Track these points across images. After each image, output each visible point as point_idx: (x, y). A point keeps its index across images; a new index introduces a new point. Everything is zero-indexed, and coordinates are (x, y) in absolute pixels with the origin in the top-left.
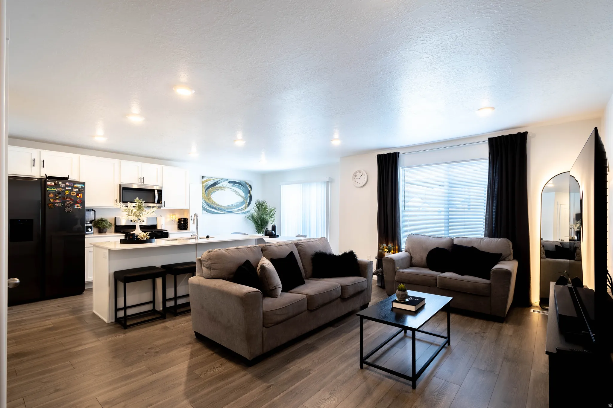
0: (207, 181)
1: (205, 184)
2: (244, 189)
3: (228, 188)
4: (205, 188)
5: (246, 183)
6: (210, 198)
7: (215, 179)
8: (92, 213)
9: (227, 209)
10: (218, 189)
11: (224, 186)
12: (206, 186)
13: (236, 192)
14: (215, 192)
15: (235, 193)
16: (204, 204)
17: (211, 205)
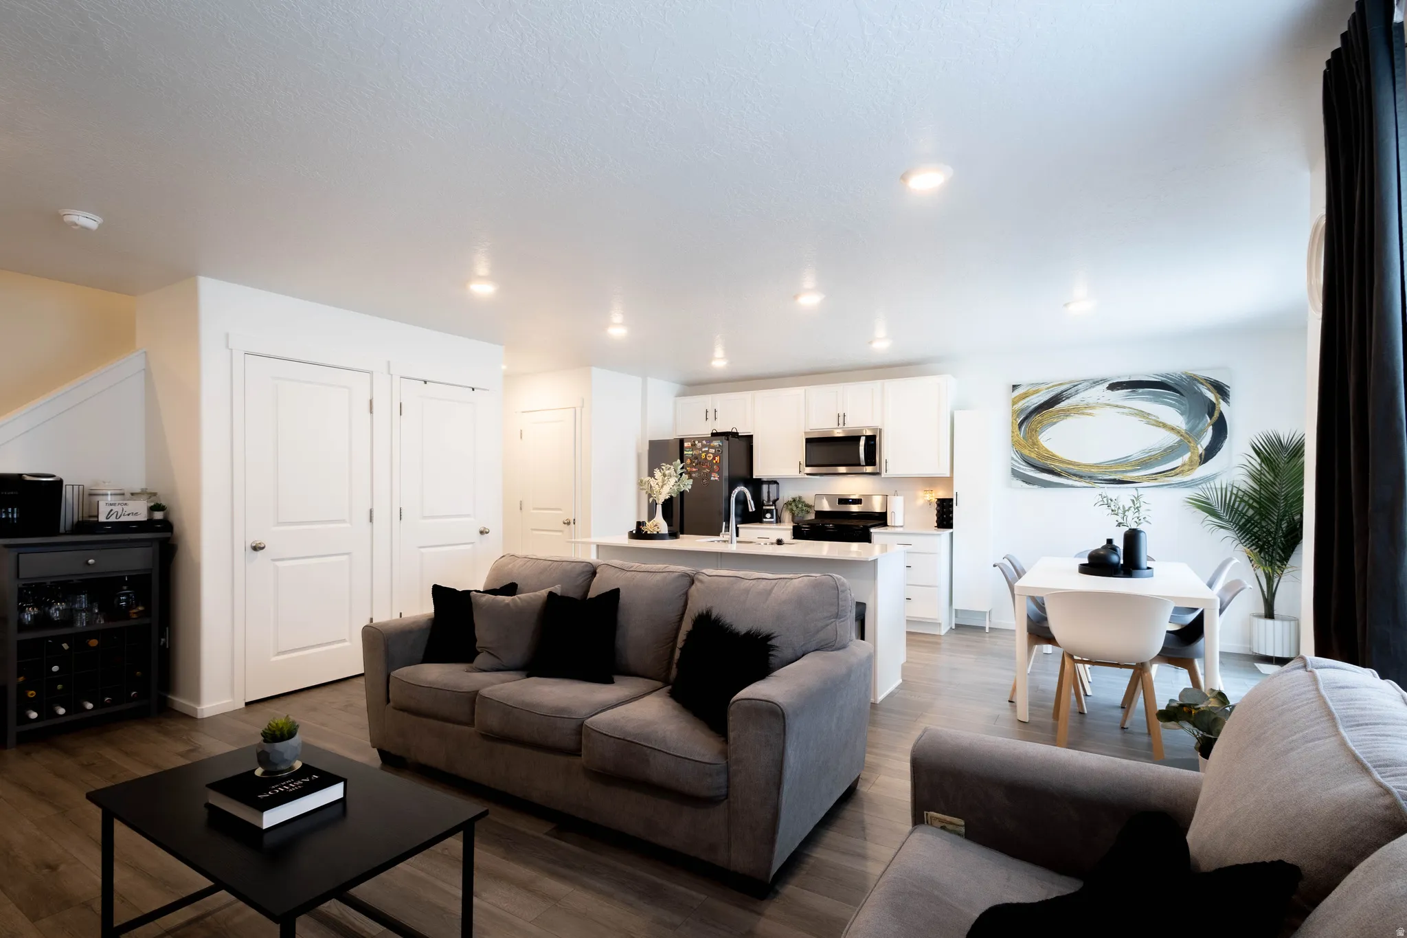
0: (1025, 396)
1: (1021, 404)
2: (1185, 400)
3: (1108, 405)
4: (1018, 416)
5: (1194, 379)
6: (1035, 444)
7: (1053, 386)
8: (773, 487)
9: (1105, 473)
10: (1067, 413)
11: (1091, 401)
12: (1022, 411)
13: (1143, 415)
14: (1055, 423)
15: (1135, 419)
16: (1016, 461)
17: (1041, 462)
